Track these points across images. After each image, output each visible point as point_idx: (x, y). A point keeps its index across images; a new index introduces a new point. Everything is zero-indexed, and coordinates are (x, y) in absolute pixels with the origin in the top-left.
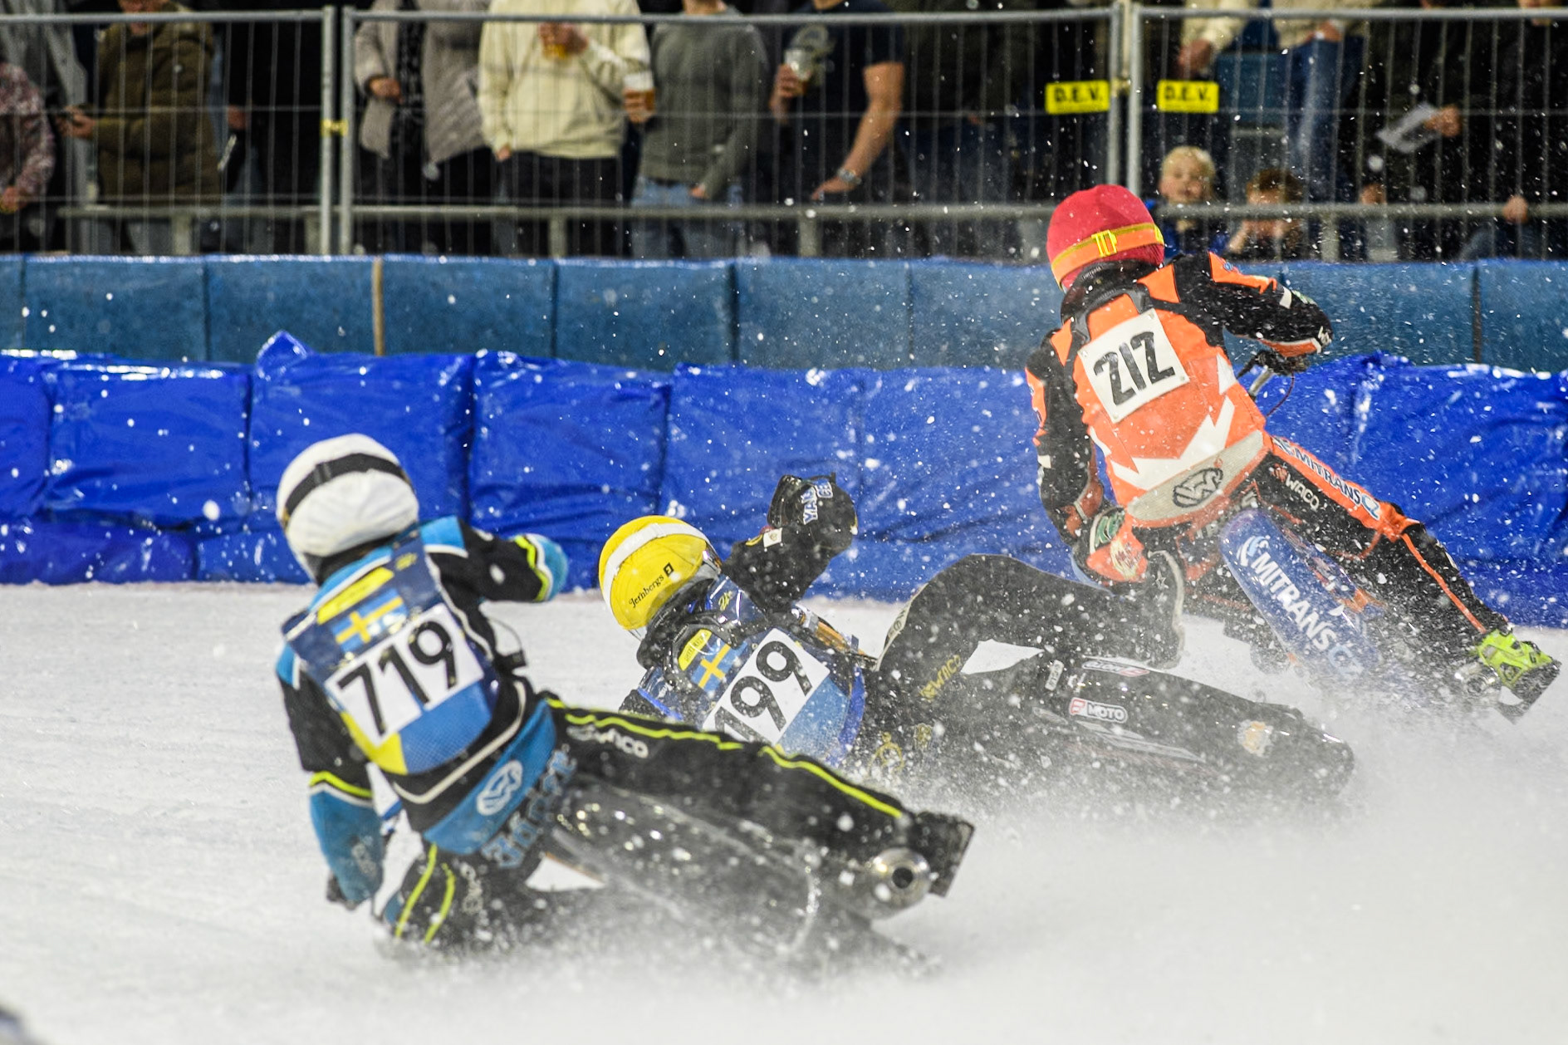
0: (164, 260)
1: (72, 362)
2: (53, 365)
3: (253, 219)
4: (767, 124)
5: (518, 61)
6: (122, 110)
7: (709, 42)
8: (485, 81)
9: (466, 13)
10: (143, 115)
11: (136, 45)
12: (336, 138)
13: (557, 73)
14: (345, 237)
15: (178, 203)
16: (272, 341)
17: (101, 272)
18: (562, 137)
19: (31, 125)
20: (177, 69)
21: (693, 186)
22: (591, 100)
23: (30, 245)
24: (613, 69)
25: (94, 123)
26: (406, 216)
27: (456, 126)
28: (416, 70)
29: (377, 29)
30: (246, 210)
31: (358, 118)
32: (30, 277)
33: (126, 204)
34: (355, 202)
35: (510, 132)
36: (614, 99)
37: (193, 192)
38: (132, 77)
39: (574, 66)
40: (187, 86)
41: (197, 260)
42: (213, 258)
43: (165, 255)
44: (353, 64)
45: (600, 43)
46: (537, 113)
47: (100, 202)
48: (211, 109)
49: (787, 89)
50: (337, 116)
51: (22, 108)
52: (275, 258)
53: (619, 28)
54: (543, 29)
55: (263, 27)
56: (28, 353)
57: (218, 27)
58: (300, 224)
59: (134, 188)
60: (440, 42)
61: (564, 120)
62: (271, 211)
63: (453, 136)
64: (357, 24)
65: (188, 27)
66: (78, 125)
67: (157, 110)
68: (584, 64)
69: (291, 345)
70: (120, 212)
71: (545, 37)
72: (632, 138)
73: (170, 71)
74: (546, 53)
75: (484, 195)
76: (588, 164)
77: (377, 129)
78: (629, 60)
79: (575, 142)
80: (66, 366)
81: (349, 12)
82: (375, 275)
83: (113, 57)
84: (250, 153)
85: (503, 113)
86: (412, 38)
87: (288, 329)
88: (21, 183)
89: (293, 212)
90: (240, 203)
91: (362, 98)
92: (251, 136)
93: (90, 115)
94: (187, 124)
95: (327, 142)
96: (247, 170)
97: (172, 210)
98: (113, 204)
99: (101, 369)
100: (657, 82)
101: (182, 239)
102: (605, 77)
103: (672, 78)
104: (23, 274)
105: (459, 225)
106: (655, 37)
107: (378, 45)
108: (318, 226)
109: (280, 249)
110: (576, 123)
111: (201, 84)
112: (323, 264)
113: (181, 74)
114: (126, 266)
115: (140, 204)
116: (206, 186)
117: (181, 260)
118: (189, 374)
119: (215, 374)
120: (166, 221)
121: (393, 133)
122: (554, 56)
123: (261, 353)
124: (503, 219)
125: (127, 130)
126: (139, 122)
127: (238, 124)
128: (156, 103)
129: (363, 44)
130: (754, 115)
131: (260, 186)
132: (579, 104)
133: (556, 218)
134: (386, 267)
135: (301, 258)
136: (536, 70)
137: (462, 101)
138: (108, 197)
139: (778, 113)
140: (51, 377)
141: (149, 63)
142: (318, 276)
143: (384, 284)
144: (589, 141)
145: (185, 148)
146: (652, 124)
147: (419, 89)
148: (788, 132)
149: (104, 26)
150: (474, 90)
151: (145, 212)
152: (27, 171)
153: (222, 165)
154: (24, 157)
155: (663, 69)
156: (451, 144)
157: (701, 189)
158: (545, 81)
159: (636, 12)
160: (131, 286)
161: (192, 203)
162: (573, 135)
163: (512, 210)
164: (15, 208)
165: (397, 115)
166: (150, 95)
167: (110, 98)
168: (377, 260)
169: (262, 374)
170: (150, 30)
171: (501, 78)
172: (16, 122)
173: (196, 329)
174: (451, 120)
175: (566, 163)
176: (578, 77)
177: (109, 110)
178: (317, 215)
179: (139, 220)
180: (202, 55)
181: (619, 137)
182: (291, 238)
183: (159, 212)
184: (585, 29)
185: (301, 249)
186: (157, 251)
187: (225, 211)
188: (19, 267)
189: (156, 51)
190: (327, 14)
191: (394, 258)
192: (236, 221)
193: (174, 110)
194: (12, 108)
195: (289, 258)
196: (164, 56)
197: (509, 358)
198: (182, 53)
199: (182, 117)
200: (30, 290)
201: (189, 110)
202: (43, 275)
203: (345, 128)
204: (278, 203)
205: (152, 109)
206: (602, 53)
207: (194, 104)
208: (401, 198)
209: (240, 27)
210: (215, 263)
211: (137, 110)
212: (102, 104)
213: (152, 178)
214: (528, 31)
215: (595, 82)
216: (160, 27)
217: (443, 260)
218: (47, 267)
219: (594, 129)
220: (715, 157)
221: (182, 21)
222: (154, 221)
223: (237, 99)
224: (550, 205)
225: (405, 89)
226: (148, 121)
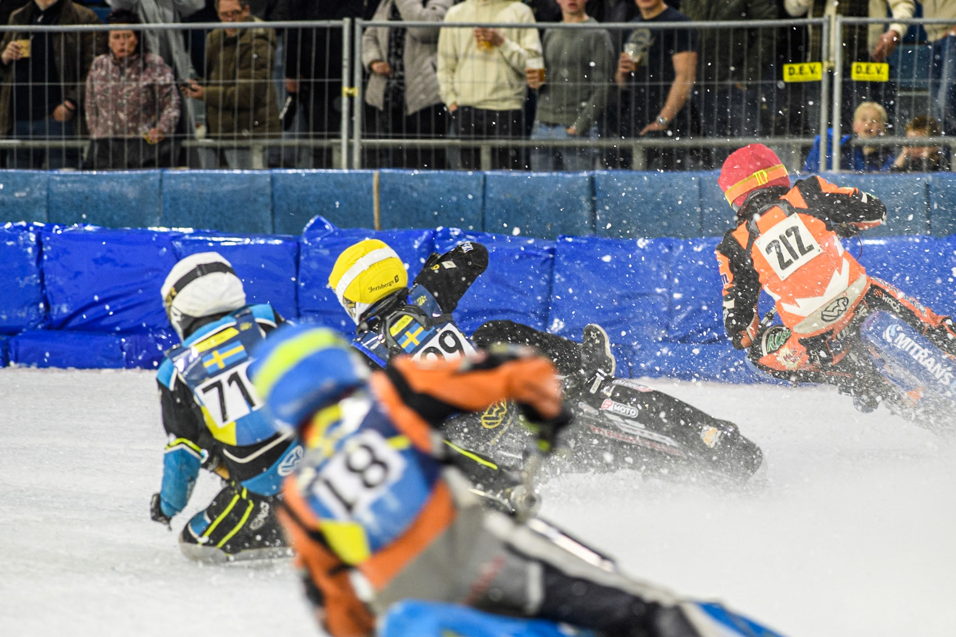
0: (246, 172)
1: (191, 235)
2: (179, 237)
3: (300, 147)
4: (614, 88)
5: (462, 50)
6: (221, 81)
7: (579, 39)
8: (441, 63)
9: (429, 22)
10: (234, 84)
11: (230, 42)
12: (351, 98)
13: (486, 59)
14: (356, 159)
15: (255, 137)
16: (312, 221)
17: (208, 180)
18: (488, 98)
19: (166, 90)
20: (255, 56)
21: (568, 127)
22: (506, 75)
23: (165, 162)
24: (520, 55)
25: (203, 90)
26: (393, 145)
27: (424, 91)
28: (400, 57)
29: (376, 31)
30: (296, 142)
31: (364, 86)
32: (165, 182)
33: (223, 138)
34: (363, 137)
35: (456, 94)
36: (520, 74)
37: (264, 131)
38: (227, 62)
39: (495, 54)
40: (261, 66)
41: (267, 172)
42: (276, 171)
43: (248, 169)
44: (361, 53)
45: (511, 40)
46: (473, 82)
47: (207, 137)
48: (275, 81)
49: (625, 67)
50: (351, 85)
51: (161, 80)
52: (314, 171)
53: (523, 31)
54: (477, 31)
55: (306, 31)
56: (163, 229)
57: (279, 31)
58: (330, 150)
59: (228, 128)
60: (414, 39)
61: (490, 87)
62: (311, 142)
63: (422, 97)
64: (364, 29)
65: (261, 31)
66: (194, 90)
67: (243, 81)
68: (502, 53)
69: (324, 224)
70: (219, 143)
71: (478, 36)
72: (531, 99)
73: (250, 58)
74: (479, 46)
75: (441, 131)
76: (504, 114)
77: (376, 93)
78: (529, 50)
79: (496, 100)
80: (187, 237)
81: (359, 22)
82: (375, 181)
83: (215, 50)
84: (299, 109)
85: (452, 83)
86: (397, 37)
87: (321, 214)
88: (160, 126)
89: (325, 143)
90: (293, 137)
91: (367, 74)
92: (300, 97)
93: (201, 84)
94: (261, 89)
95: (345, 100)
96: (297, 118)
97: (251, 142)
98: (216, 138)
99: (208, 239)
100: (546, 64)
101: (257, 159)
102: (515, 60)
103: (556, 61)
104: (161, 181)
105: (426, 151)
106: (545, 36)
107: (376, 41)
108: (340, 151)
109: (316, 166)
110: (496, 89)
111: (269, 65)
112: (344, 175)
113: (256, 59)
114: (224, 175)
115: (232, 138)
116: (272, 127)
117: (257, 172)
118: (262, 242)
119: (278, 242)
120: (248, 148)
121: (386, 95)
122: (484, 47)
123: (305, 229)
124: (452, 147)
125: (224, 94)
126: (232, 89)
127: (292, 90)
128: (242, 77)
129: (368, 40)
130: (606, 84)
131: (305, 127)
132: (498, 77)
133: (485, 146)
134: (381, 176)
135: (330, 171)
136: (472, 57)
137: (427, 75)
138: (212, 134)
139: (621, 82)
140: (178, 244)
141: (237, 52)
142: (339, 182)
143: (381, 185)
144: (505, 99)
145: (259, 103)
146: (543, 89)
147: (402, 68)
148: (626, 94)
149: (210, 30)
150: (435, 68)
151: (235, 143)
152: (163, 118)
153: (282, 116)
154: (161, 110)
155: (550, 56)
156: (422, 100)
157: (573, 129)
158: (478, 63)
159: (533, 21)
160: (228, 187)
161: (263, 137)
162: (495, 97)
163: (458, 142)
164: (156, 141)
165: (388, 84)
166: (238, 72)
167: (213, 74)
168: (376, 172)
169: (306, 242)
170: (238, 33)
171: (451, 61)
172: (157, 89)
173: (267, 215)
174: (421, 86)
175: (491, 113)
176: (498, 61)
177: (213, 81)
178: (340, 144)
179: (231, 148)
180: (270, 47)
181: (523, 98)
182: (323, 158)
183: (243, 143)
184: (502, 32)
185: (330, 165)
186: (242, 167)
187: (284, 142)
188: (158, 177)
189: (242, 45)
190: (346, 23)
191: (386, 171)
192: (290, 148)
193: (252, 81)
194: (154, 80)
195: (323, 171)
196: (247, 48)
197: (456, 232)
198: (258, 47)
199: (257, 86)
200: (165, 190)
201: (263, 81)
202: (173, 181)
203: (356, 91)
204: (316, 137)
205: (238, 81)
206: (512, 46)
207: (265, 78)
208: (390, 134)
209: (293, 31)
210: (276, 174)
211: (230, 81)
212: (208, 78)
213: (239, 122)
214: (469, 32)
215: (508, 62)
216: (244, 31)
217: (416, 172)
218: (175, 177)
219: (508, 93)
220: (582, 109)
221: (257, 27)
222: (240, 148)
223: (291, 74)
224: (481, 139)
225: (394, 68)
226: (236, 89)
